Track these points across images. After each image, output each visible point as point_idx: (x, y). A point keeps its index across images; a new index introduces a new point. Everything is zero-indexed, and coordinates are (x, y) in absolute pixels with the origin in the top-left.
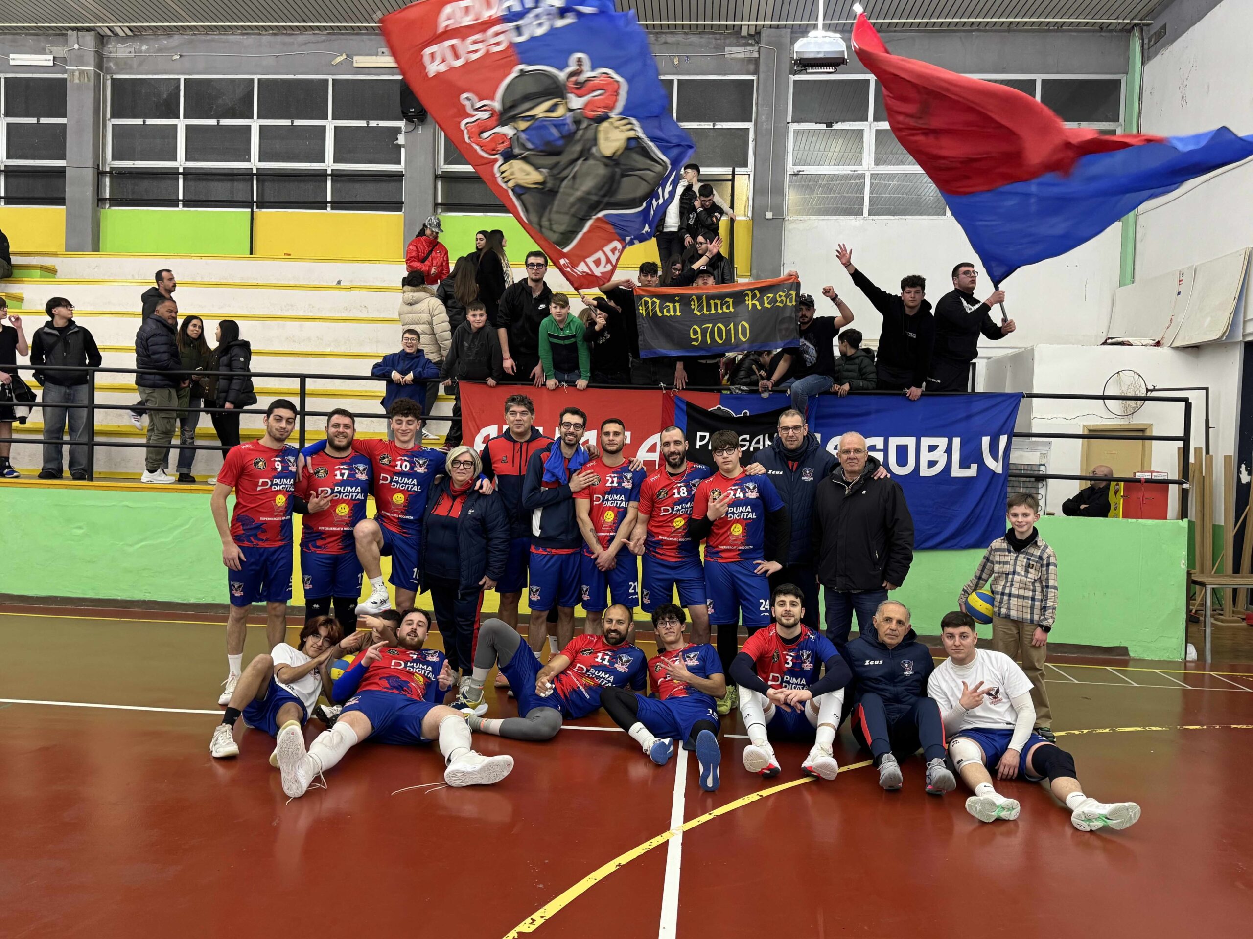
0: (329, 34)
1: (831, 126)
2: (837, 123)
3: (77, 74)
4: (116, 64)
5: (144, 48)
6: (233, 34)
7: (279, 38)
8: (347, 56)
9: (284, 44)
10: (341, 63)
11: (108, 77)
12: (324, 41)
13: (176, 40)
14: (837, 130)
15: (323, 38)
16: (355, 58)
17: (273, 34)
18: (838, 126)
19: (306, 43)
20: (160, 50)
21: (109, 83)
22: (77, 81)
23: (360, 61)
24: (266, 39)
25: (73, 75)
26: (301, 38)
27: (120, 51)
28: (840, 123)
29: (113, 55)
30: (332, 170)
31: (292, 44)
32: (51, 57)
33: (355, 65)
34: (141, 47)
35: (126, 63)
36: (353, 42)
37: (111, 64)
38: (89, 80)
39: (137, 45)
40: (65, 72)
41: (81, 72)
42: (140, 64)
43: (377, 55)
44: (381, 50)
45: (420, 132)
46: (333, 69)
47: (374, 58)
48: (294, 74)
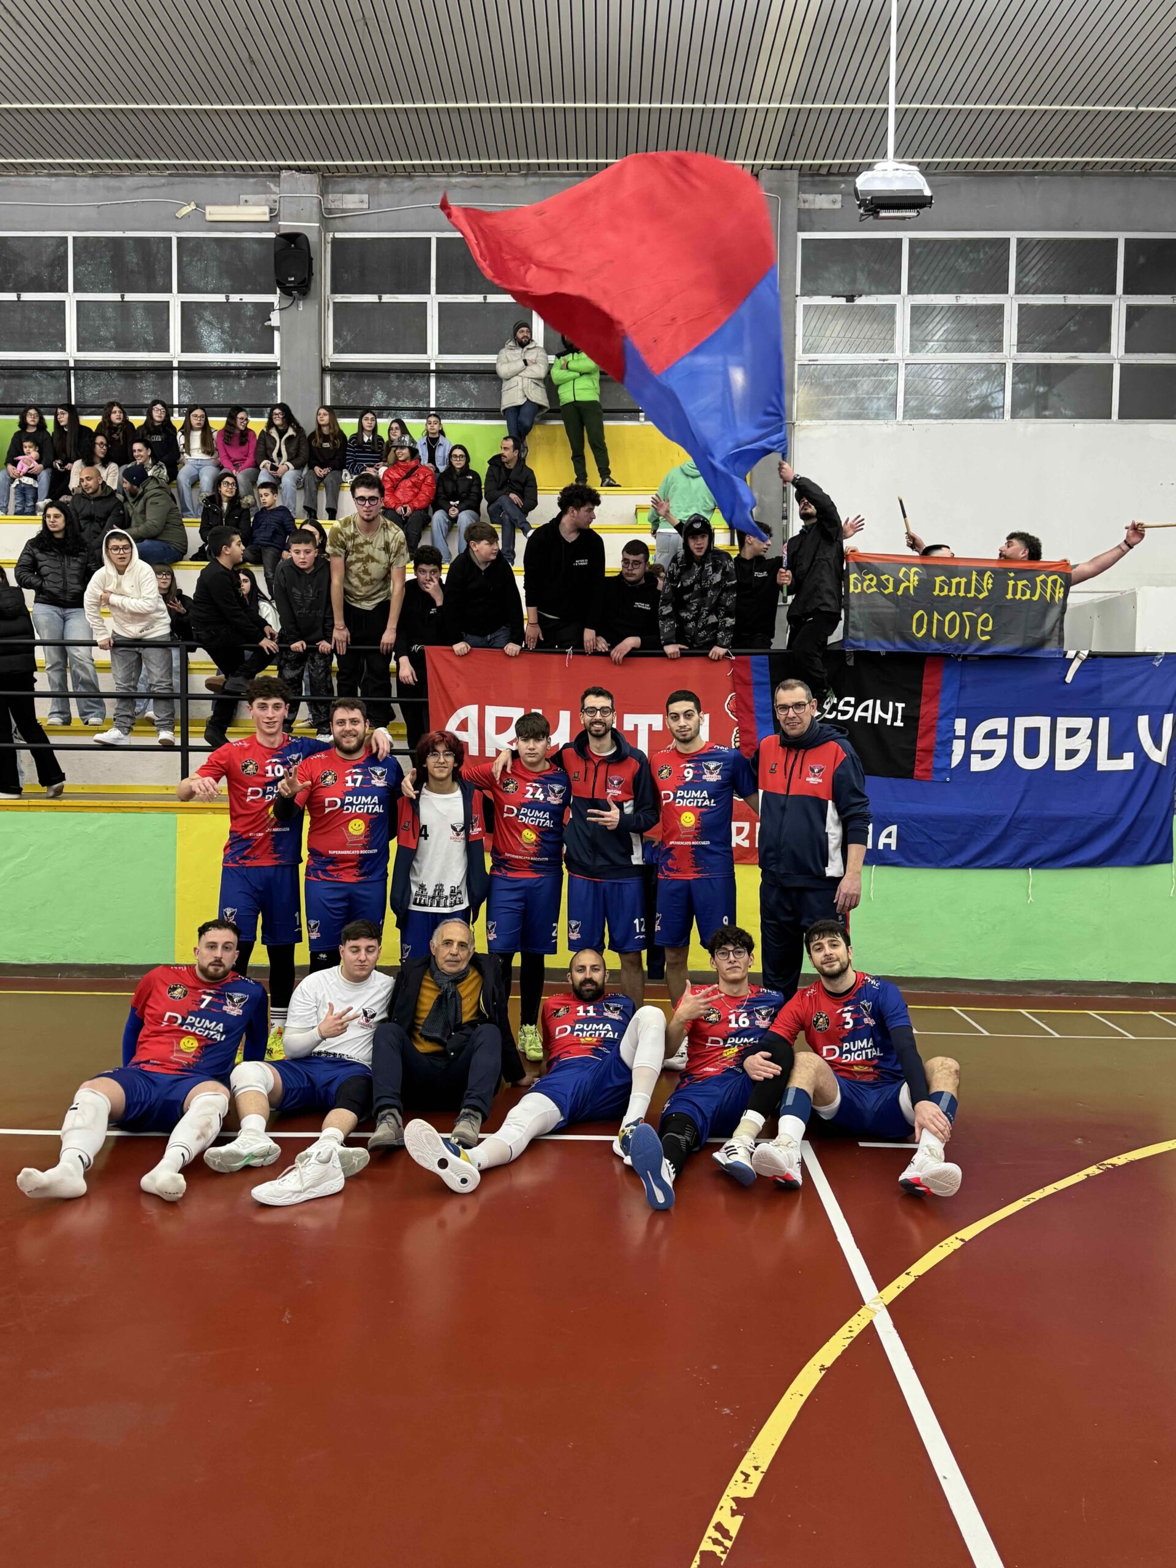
0: (170, 175)
1: (853, 301)
2: (860, 296)
6: (36, 175)
7: (101, 181)
8: (197, 206)
9: (108, 189)
10: (188, 215)
12: (163, 185)
14: (860, 307)
15: (163, 180)
16: (209, 209)
17: (93, 176)
18: (859, 301)
19: (138, 188)
23: (214, 212)
24: (82, 182)
26: (131, 182)
28: (864, 297)
30: (179, 362)
31: (120, 189)
33: (209, 218)
36: (203, 186)
43: (238, 204)
44: (243, 197)
45: (301, 309)
46: (177, 223)
47: (234, 209)
48: (124, 231)
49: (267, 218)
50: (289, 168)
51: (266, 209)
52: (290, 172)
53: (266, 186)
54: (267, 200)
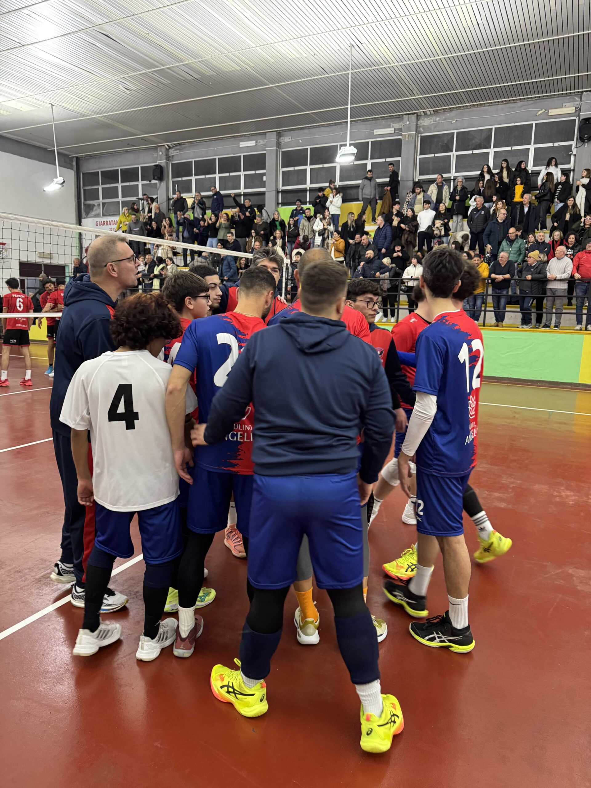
0: (536, 100)
3: (407, 136)
4: (423, 129)
5: (438, 119)
6: (484, 106)
7: (507, 105)
8: (545, 110)
9: (510, 108)
10: (541, 114)
11: (420, 135)
12: (532, 104)
13: (454, 113)
15: (532, 102)
16: (550, 111)
17: (506, 104)
19: (522, 106)
20: (445, 119)
21: (419, 138)
22: (407, 139)
23: (552, 112)
24: (501, 106)
25: (405, 137)
26: (519, 104)
27: (426, 122)
29: (422, 125)
30: (532, 171)
31: (515, 107)
32: (393, 129)
33: (549, 114)
34: (436, 118)
35: (428, 128)
36: (548, 102)
37: (421, 129)
38: (412, 138)
39: (434, 118)
40: (401, 135)
41: (409, 135)
42: (435, 127)
43: (562, 107)
44: (564, 105)
45: (586, 146)
46: (535, 117)
47: (560, 110)
48: (514, 123)
49: (574, 112)
50: (587, 91)
51: (574, 108)
52: (587, 93)
53: (574, 98)
54: (574, 104)
